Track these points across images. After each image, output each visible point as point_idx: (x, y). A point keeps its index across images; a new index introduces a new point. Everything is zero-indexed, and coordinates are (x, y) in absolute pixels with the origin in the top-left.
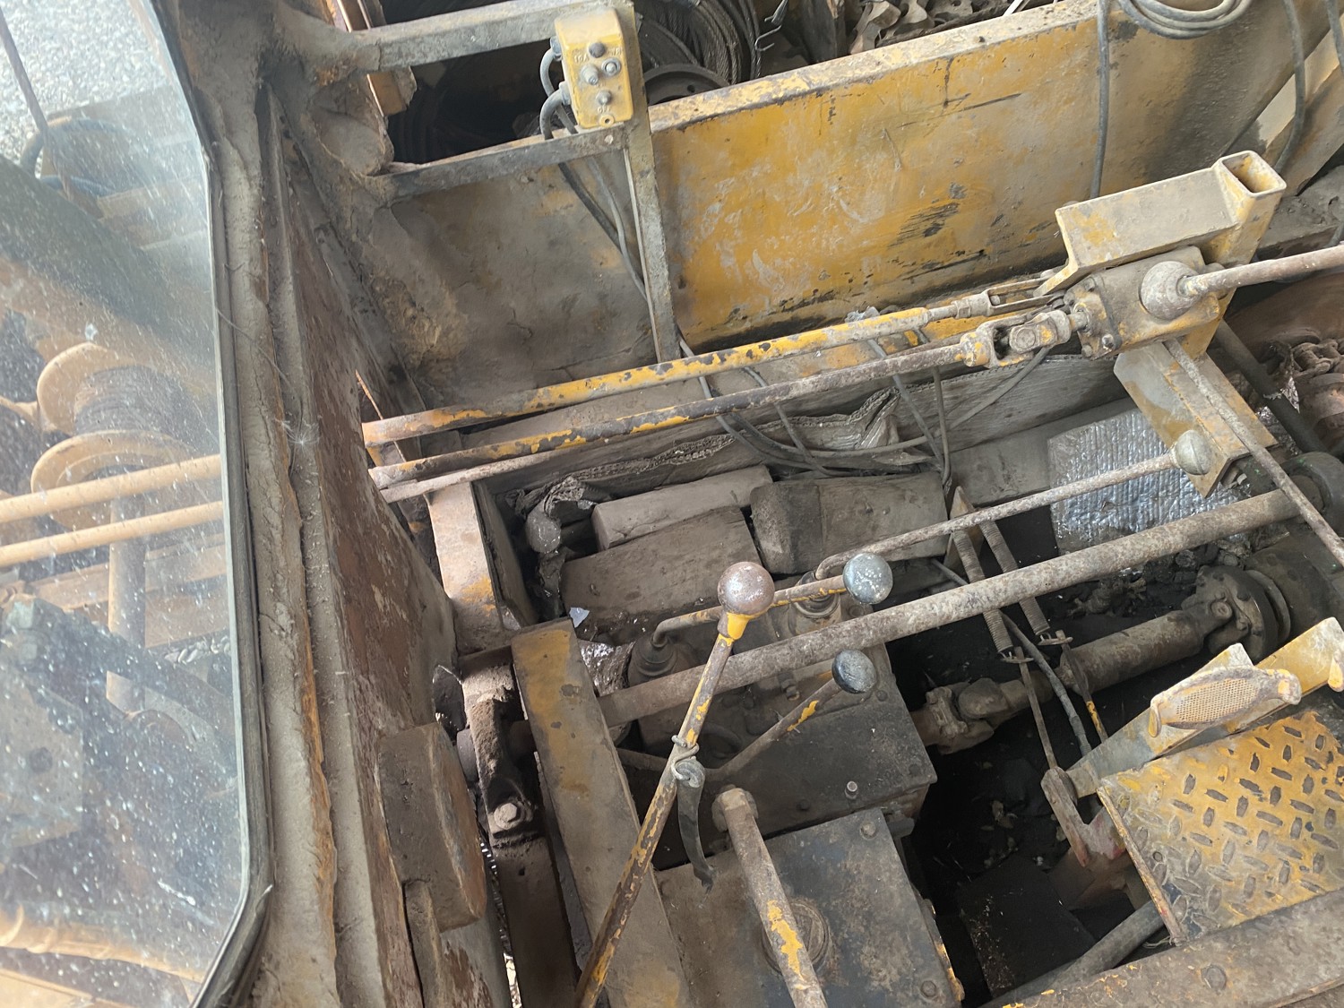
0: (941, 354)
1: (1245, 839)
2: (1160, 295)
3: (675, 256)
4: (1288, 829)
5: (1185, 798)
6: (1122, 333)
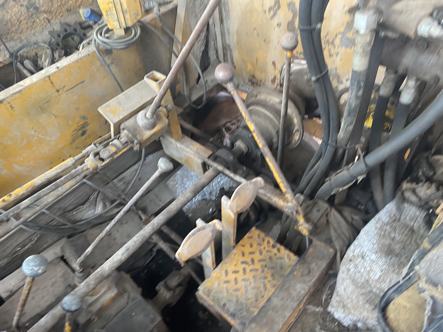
1: (249, 282)
4: (260, 271)
5: (227, 279)
6: (139, 139)
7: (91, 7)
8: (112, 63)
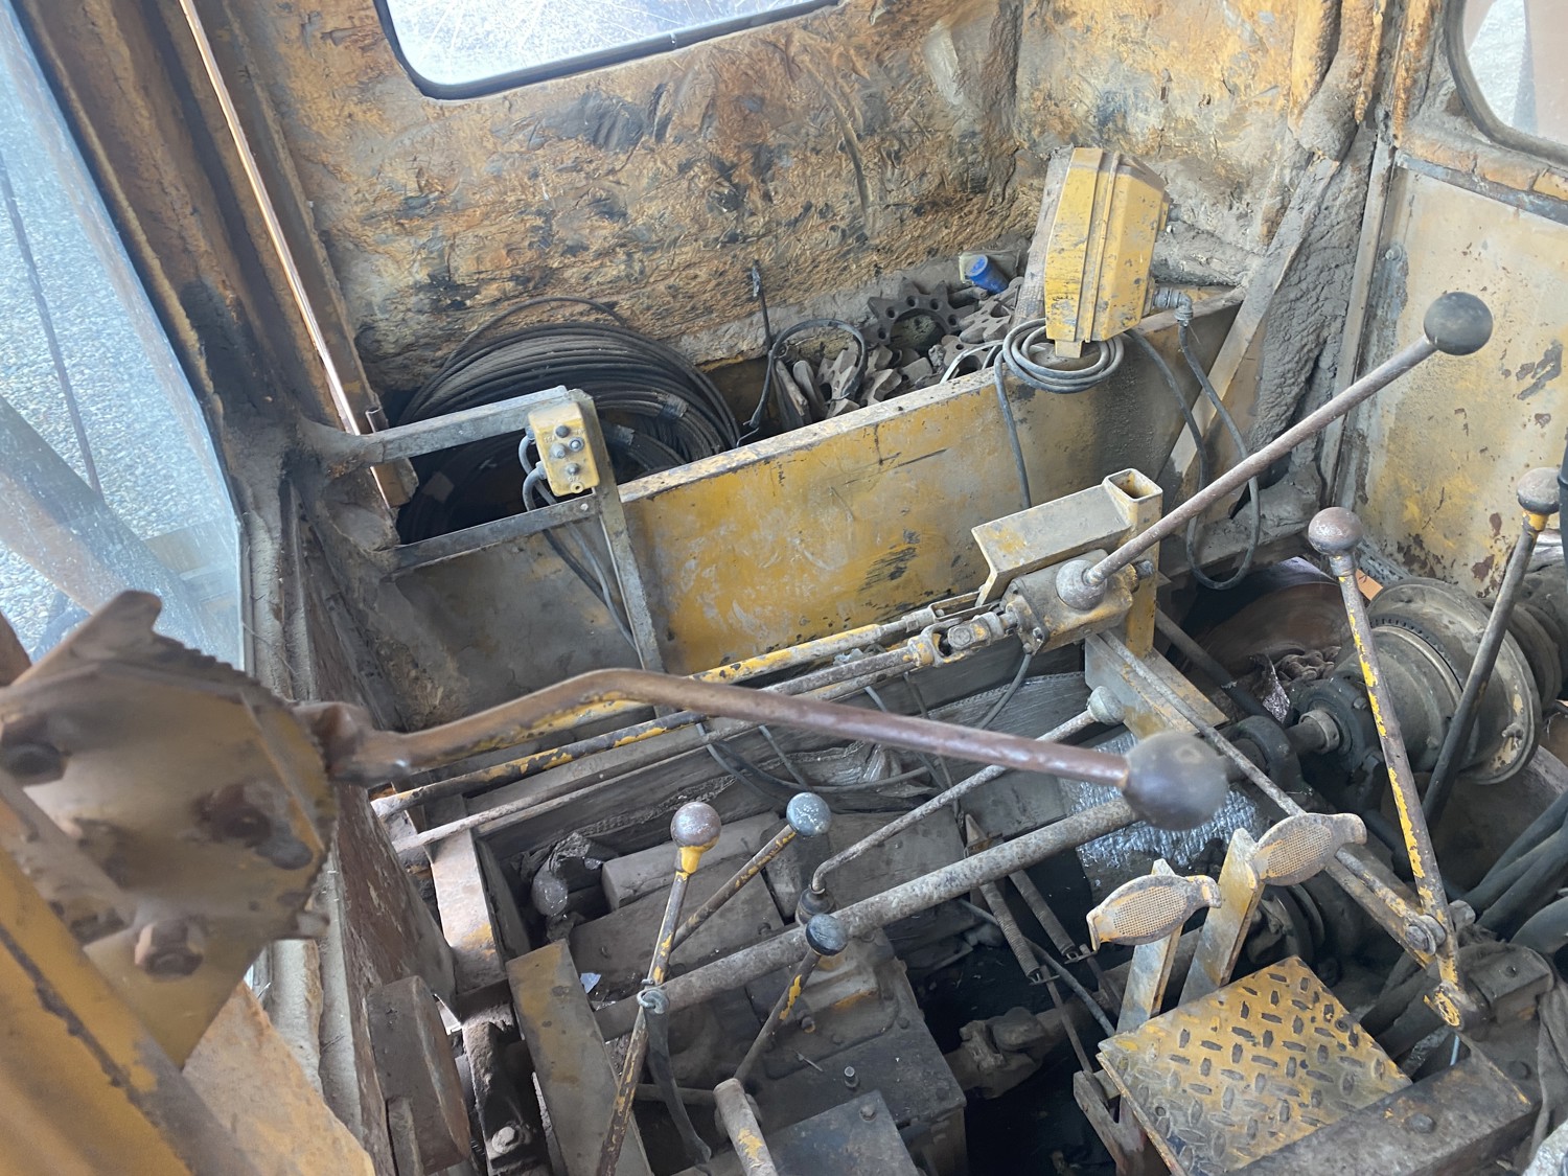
0: (890, 656)
1: (1243, 1084)
2: (1070, 588)
3: (659, 610)
4: (1283, 1069)
5: (1181, 1052)
6: (1047, 624)
7: (992, 253)
8: (1023, 421)
